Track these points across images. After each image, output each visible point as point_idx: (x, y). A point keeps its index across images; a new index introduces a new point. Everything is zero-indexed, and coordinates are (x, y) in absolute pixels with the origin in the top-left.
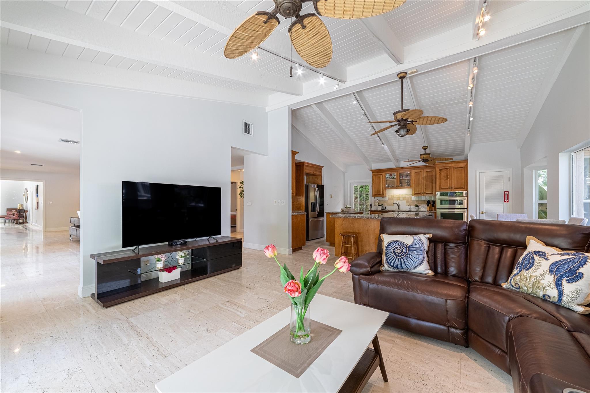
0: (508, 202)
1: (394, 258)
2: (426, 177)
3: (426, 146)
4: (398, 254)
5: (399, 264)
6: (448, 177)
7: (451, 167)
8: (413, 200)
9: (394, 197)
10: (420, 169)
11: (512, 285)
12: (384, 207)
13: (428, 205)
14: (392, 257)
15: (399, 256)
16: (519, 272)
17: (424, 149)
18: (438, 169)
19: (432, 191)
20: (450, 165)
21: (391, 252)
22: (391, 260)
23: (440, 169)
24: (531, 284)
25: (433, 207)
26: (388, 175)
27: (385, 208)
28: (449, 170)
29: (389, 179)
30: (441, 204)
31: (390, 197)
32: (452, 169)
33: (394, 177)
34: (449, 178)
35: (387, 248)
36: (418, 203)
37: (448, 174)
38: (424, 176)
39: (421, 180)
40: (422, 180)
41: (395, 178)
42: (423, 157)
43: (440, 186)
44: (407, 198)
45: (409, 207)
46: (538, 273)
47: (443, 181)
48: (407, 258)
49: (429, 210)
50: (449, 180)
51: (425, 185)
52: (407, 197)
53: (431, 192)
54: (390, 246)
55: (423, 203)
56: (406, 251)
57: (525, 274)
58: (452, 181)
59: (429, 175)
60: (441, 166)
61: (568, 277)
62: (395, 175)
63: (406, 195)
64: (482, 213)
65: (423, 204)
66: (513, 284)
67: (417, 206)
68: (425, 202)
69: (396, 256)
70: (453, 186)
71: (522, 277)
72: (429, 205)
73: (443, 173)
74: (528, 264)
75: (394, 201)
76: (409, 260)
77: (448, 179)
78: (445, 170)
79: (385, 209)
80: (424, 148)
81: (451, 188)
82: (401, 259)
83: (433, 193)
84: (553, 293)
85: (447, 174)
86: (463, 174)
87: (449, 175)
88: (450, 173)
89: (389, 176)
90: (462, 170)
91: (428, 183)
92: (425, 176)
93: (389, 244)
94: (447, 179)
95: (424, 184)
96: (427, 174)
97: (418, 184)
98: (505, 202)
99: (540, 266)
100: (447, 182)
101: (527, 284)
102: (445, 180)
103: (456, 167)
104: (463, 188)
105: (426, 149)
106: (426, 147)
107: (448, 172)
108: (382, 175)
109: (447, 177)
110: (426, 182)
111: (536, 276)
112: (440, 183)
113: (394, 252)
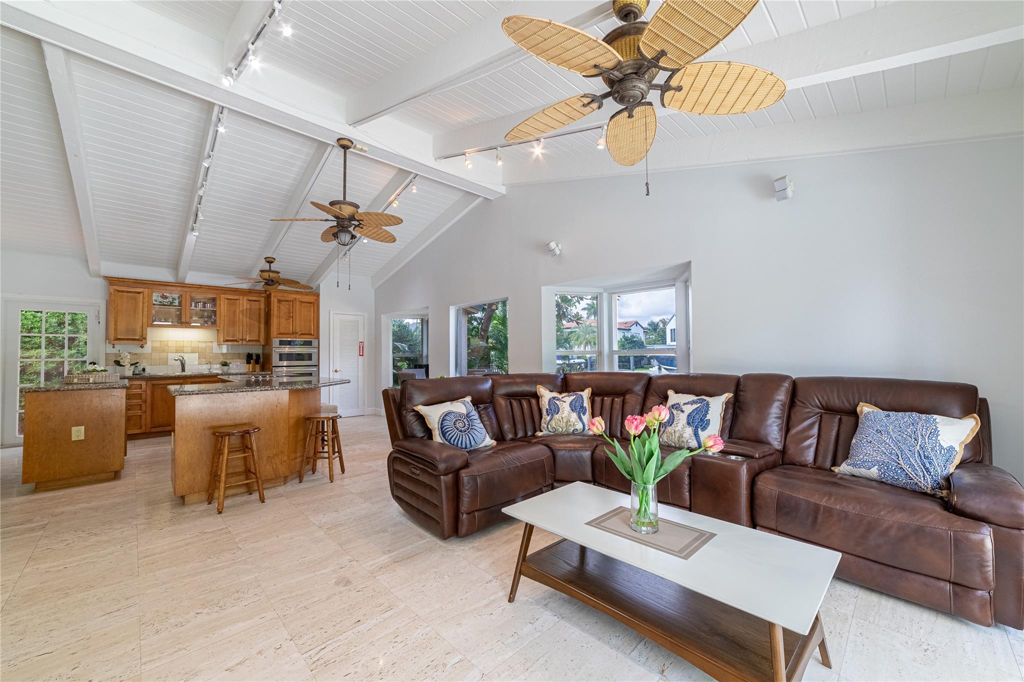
0: (362, 355)
1: (459, 435)
2: (248, 311)
3: (273, 258)
4: (462, 429)
5: (468, 442)
6: (291, 314)
7: (296, 299)
8: (214, 352)
9: (169, 346)
10: (236, 295)
11: (550, 431)
12: (140, 368)
13: (248, 362)
14: (456, 435)
15: (464, 432)
16: (552, 418)
17: (268, 262)
18: (276, 300)
19: (259, 337)
20: (294, 296)
21: (452, 428)
22: (456, 440)
23: (278, 300)
24: (564, 424)
25: (257, 365)
26: (156, 297)
27: (144, 370)
28: (293, 304)
29: (160, 305)
30: (281, 359)
31: (157, 345)
32: (298, 303)
33: (171, 303)
34: (292, 317)
35: (442, 424)
36: (226, 359)
37: (291, 310)
38: (245, 308)
39: (239, 315)
40: (241, 316)
41: (174, 304)
42: (269, 277)
43: (279, 329)
44: (202, 348)
45: (208, 367)
46: (566, 414)
47: (283, 321)
48: (473, 430)
49: (251, 370)
50: (293, 320)
51: (247, 326)
52: (203, 345)
53: (257, 339)
54: (446, 421)
55: (237, 359)
56: (468, 422)
57: (558, 417)
58: (297, 321)
59: (253, 307)
60: (281, 294)
61: (582, 411)
62: (174, 299)
63: (199, 342)
64: (336, 371)
65: (234, 360)
66: (550, 429)
67: (225, 364)
68: (239, 356)
69: (461, 431)
70: (298, 330)
71: (556, 421)
72: (252, 361)
73: (284, 307)
74: (555, 408)
75: (169, 354)
76: (476, 432)
77: (291, 319)
78: (287, 303)
79: (142, 372)
80: (269, 259)
81: (296, 333)
82: (468, 435)
83: (261, 341)
84: (579, 426)
85: (289, 310)
86: (312, 313)
87: (293, 313)
88: (294, 309)
89: (160, 299)
90: (311, 306)
91: (252, 322)
92: (247, 309)
93: (443, 418)
94: (289, 319)
95: (245, 324)
96: (251, 305)
97: (232, 323)
98: (360, 355)
99: (564, 408)
100: (289, 323)
101: (561, 426)
102: (286, 320)
103: (303, 300)
104: (311, 334)
105: (272, 262)
106: (272, 260)
107: (291, 307)
108: (141, 294)
109: (290, 316)
110: (248, 320)
111: (566, 416)
112: (279, 324)
113: (455, 427)
